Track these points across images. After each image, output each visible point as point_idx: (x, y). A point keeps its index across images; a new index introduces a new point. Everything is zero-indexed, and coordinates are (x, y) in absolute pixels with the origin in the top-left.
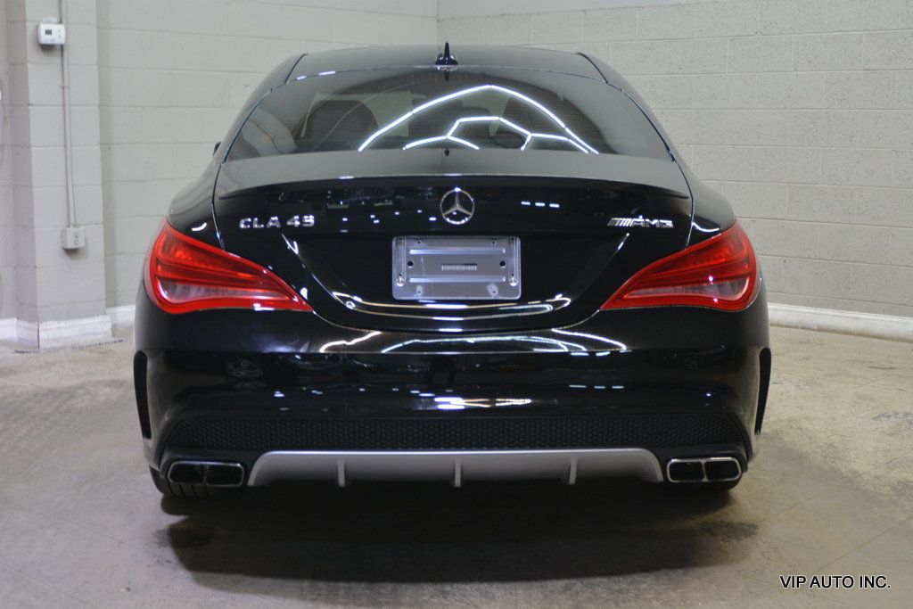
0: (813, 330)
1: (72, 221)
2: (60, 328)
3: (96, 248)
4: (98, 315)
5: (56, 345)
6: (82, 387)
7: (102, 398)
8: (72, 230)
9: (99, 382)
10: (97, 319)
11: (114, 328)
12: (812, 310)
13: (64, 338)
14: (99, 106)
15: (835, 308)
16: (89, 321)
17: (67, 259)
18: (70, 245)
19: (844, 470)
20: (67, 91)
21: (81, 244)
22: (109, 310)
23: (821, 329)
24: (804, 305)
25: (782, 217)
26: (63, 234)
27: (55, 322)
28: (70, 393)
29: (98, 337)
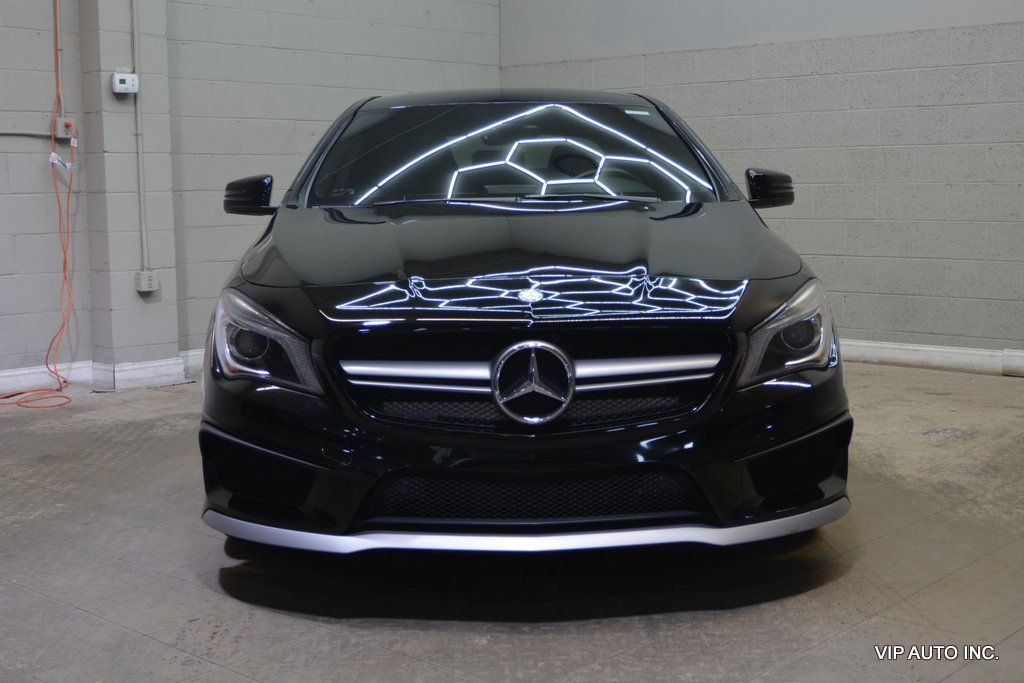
0: (873, 363)
1: (146, 264)
2: (134, 370)
3: (169, 291)
4: (172, 357)
5: (131, 385)
6: (160, 420)
7: (181, 428)
8: (146, 273)
9: (177, 415)
10: (172, 361)
11: (186, 370)
12: (872, 344)
13: (139, 379)
14: (171, 153)
15: (894, 341)
16: (163, 362)
17: (140, 302)
18: (145, 288)
19: (888, 474)
20: (139, 137)
21: (155, 287)
22: (182, 353)
23: (882, 363)
24: (865, 339)
25: (842, 253)
26: (138, 278)
27: (130, 364)
28: (150, 425)
29: (172, 378)
